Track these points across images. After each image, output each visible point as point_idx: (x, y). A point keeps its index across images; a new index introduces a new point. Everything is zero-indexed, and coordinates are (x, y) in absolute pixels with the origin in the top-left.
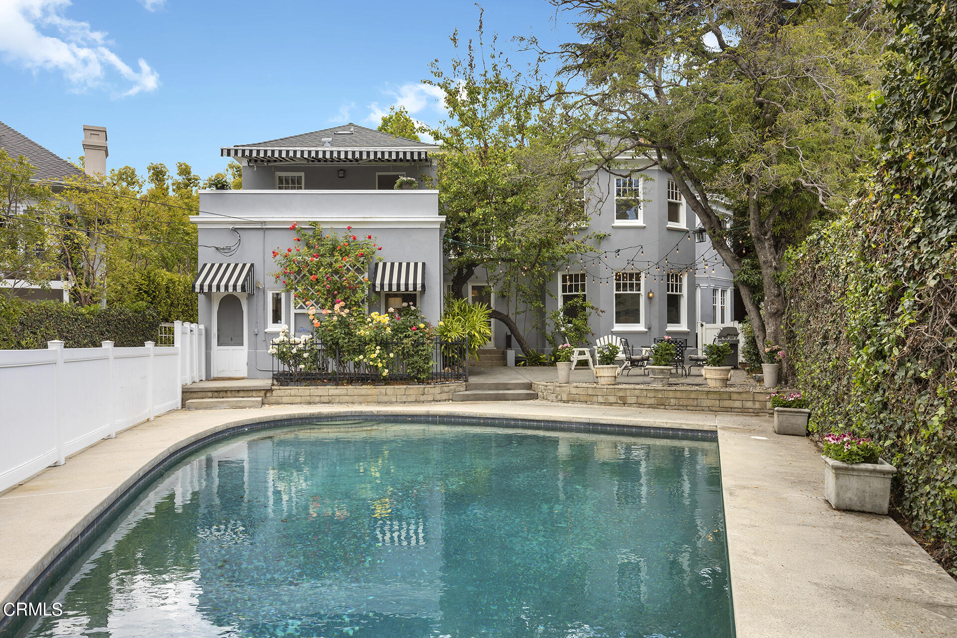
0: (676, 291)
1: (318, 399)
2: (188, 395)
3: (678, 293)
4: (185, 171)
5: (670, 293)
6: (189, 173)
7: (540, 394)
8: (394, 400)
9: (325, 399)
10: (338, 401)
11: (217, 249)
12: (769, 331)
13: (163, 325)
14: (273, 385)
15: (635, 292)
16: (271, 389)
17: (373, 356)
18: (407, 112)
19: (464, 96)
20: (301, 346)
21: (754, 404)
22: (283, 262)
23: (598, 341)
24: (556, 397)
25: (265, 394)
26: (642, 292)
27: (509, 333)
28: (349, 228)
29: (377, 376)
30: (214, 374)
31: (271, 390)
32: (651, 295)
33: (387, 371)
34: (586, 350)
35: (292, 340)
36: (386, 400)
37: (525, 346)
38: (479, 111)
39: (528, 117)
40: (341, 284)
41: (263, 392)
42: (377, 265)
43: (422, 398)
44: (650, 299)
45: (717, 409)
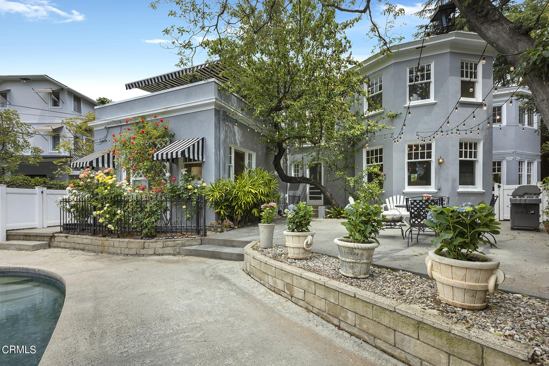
0: (471, 157)
3: (473, 159)
5: (463, 159)
8: (119, 252)
15: (426, 160)
25: (51, 239)
26: (433, 159)
31: (54, 237)
32: (441, 161)
36: (114, 252)
41: (49, 237)
43: (142, 252)
44: (440, 163)
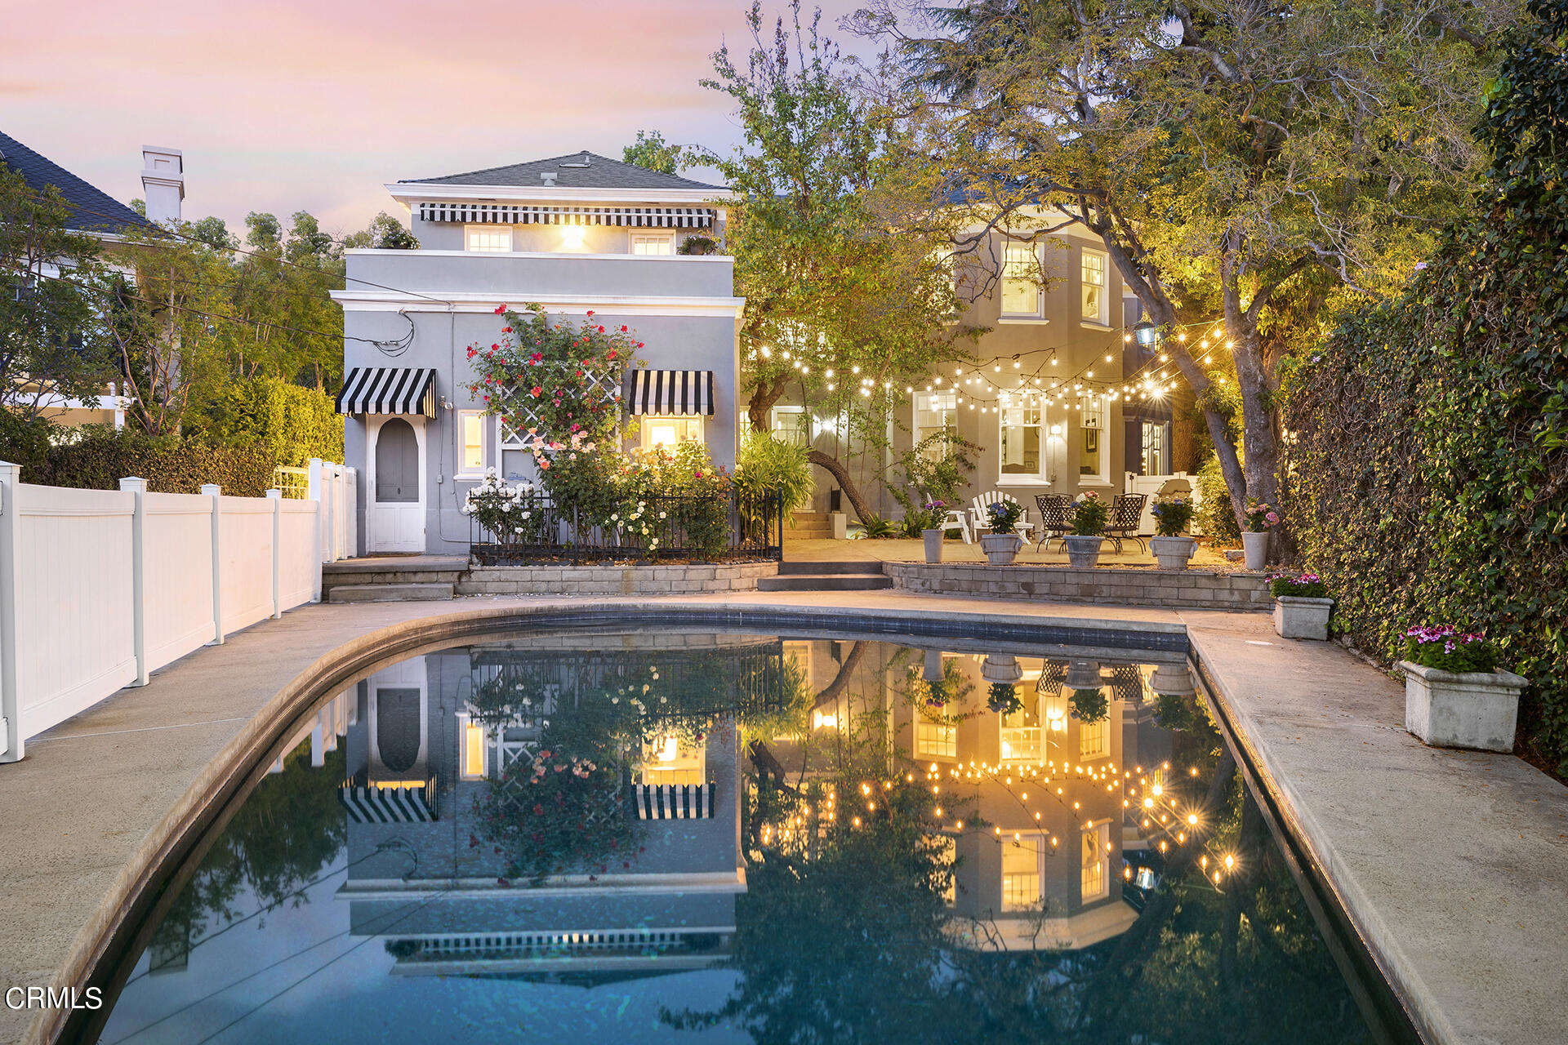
0: (1094, 424)
1: (544, 586)
2: (331, 579)
3: (1097, 427)
4: (307, 226)
5: (1084, 426)
6: (315, 229)
7: (896, 579)
8: (667, 588)
9: (556, 587)
10: (576, 589)
11: (376, 343)
12: (1252, 482)
13: (280, 469)
14: (471, 563)
15: (1031, 425)
16: (469, 570)
17: (634, 517)
18: (663, 141)
19: (770, 109)
20: (517, 500)
21: (1232, 594)
22: (484, 367)
23: (975, 500)
24: (923, 584)
25: (460, 578)
26: (1043, 425)
27: (836, 487)
28: (590, 313)
29: (638, 550)
30: (370, 547)
31: (469, 572)
33: (655, 541)
34: (958, 513)
35: (502, 491)
37: (861, 508)
38: (795, 135)
39: (871, 145)
40: (580, 403)
41: (456, 574)
42: (635, 373)
43: (711, 585)
45: (1175, 602)
